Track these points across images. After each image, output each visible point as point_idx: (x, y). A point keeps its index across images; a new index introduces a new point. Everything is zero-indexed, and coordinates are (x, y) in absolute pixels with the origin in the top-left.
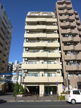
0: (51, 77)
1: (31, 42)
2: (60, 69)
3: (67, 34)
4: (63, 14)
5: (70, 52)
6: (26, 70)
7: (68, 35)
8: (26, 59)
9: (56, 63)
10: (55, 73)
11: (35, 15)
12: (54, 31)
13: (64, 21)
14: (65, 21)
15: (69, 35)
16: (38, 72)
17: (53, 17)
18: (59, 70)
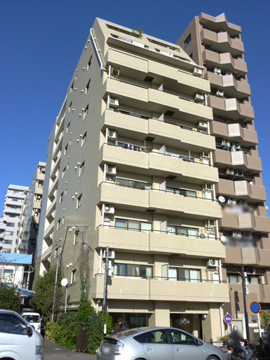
0: (187, 281)
1: (126, 147)
2: (218, 259)
3: (227, 141)
4: (218, 68)
5: (234, 202)
6: (113, 253)
7: (229, 145)
8: (112, 211)
9: (204, 237)
10: (199, 270)
11: (134, 43)
12: (200, 124)
13: (221, 91)
14: (222, 94)
15: (231, 145)
16: (146, 264)
17: (195, 70)
18: (216, 262)
